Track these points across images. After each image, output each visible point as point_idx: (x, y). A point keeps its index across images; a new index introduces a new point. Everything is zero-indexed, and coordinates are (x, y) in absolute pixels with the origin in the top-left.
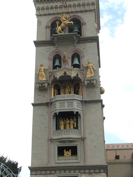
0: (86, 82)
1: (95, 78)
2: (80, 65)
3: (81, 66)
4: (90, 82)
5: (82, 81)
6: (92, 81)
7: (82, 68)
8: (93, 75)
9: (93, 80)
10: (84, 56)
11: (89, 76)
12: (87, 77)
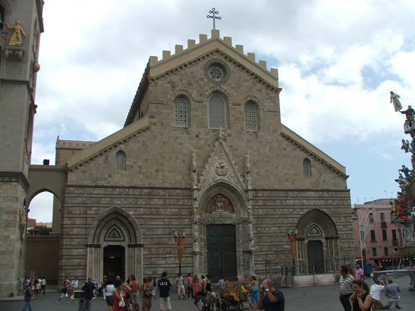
0: (7, 52)
1: (22, 48)
2: (2, 25)
3: (4, 26)
4: (14, 52)
5: (3, 49)
6: (17, 52)
7: (4, 30)
8: (20, 43)
9: (19, 51)
10: (11, 12)
11: (13, 43)
12: (10, 44)
